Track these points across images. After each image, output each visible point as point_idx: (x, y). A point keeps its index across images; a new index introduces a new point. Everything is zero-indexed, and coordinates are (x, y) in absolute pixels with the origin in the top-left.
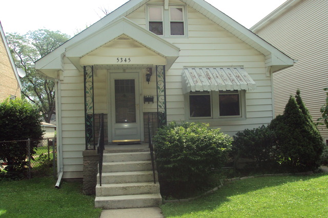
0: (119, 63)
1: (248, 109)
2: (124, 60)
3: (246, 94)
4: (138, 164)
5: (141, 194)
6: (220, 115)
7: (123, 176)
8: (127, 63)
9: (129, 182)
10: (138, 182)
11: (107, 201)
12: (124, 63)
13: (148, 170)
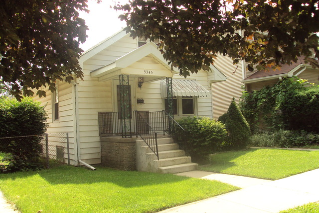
0: (146, 74)
1: (199, 109)
2: (148, 72)
3: (198, 99)
4: (169, 146)
5: (182, 164)
6: (183, 113)
7: (166, 153)
8: (150, 74)
9: (170, 157)
10: (175, 157)
11: (170, 169)
12: (148, 74)
13: (177, 149)
